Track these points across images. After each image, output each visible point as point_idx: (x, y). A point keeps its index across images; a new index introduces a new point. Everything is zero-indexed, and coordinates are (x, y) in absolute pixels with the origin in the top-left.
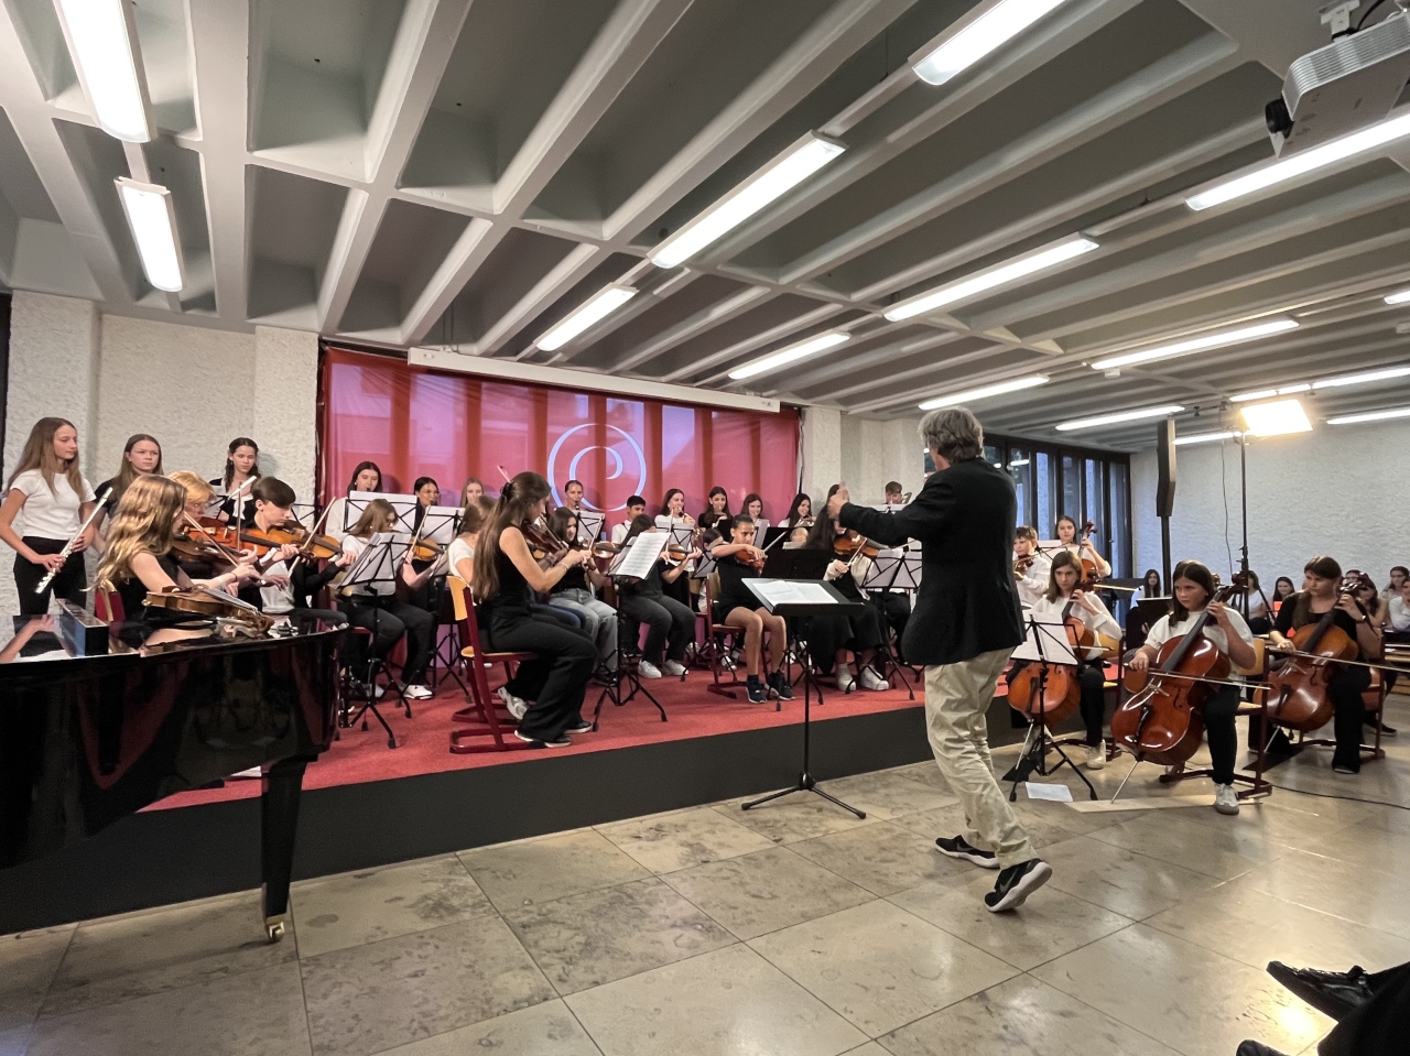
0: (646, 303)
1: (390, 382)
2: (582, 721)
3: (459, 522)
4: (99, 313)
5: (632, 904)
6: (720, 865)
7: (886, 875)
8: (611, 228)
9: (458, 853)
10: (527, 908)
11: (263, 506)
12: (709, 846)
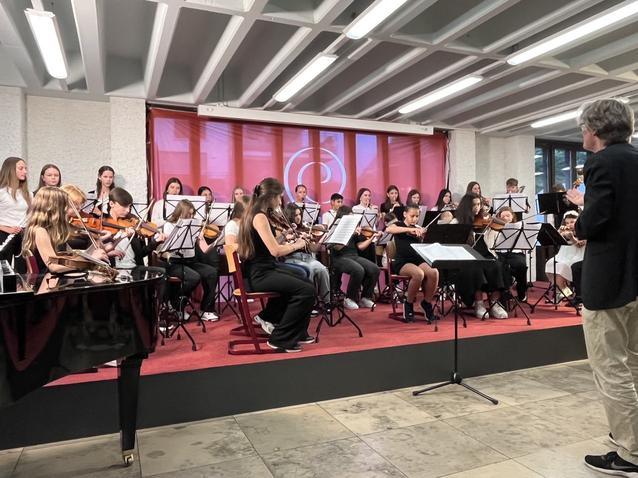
0: (343, 66)
1: (188, 127)
2: (309, 336)
3: (231, 212)
4: (25, 96)
5: (342, 454)
6: (399, 431)
7: (514, 443)
8: (319, 15)
9: (235, 416)
10: (277, 453)
11: (114, 204)
12: (391, 418)
